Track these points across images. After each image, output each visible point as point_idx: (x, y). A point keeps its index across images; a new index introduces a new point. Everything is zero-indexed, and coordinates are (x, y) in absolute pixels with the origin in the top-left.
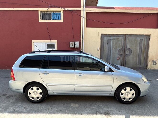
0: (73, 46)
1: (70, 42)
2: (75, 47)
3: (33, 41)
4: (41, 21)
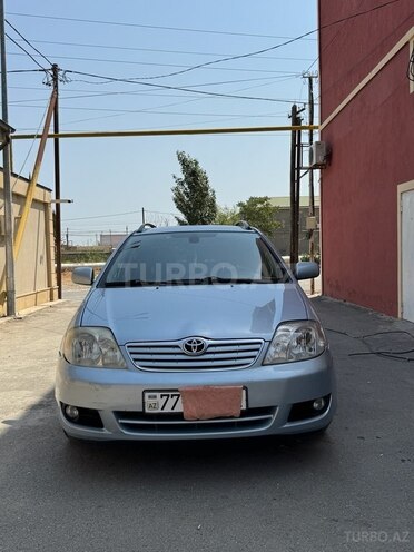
3: (401, 188)
4: (413, 88)
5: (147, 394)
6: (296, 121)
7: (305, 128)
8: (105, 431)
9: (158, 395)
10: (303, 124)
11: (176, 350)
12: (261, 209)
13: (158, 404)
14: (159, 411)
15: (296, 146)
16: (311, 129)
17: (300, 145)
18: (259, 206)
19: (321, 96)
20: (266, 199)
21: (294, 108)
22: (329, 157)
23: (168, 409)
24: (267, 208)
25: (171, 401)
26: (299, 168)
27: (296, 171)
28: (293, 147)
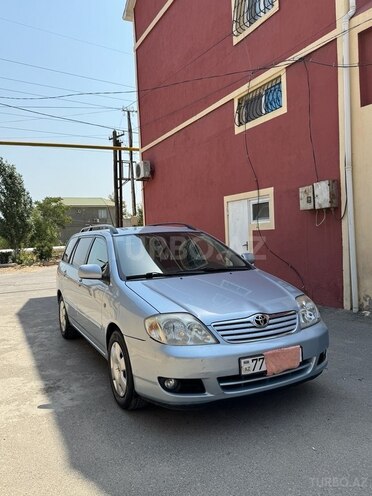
0: (309, 201)
1: (301, 190)
2: (317, 208)
3: (226, 199)
4: (238, 130)
5: (242, 361)
6: (117, 143)
7: (125, 149)
8: (208, 395)
9: (250, 360)
10: (123, 146)
11: (249, 325)
12: (55, 207)
13: (249, 367)
14: (252, 372)
15: (118, 163)
16: (131, 150)
17: (121, 162)
18: (54, 204)
19: (141, 127)
20: (59, 199)
21: (114, 133)
22: (153, 172)
23: (257, 370)
24: (60, 207)
25: (259, 363)
26: (121, 179)
27: (118, 181)
28: (115, 162)
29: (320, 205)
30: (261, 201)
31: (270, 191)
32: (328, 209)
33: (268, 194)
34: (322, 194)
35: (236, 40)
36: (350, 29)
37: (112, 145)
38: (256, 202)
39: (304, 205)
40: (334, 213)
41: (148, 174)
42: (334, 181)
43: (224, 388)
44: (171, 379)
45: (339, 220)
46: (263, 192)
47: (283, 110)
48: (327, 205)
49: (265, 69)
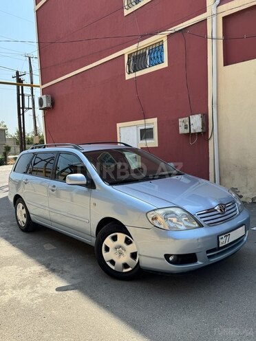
0: (186, 128)
1: (180, 120)
2: (192, 132)
3: (119, 125)
4: (128, 77)
5: (219, 238)
6: (20, 81)
7: (27, 85)
8: (199, 263)
9: (223, 236)
10: (25, 83)
13: (223, 241)
14: (225, 244)
15: (20, 95)
16: (32, 87)
17: (23, 95)
19: (42, 69)
21: (17, 73)
22: (53, 104)
23: (227, 243)
25: (228, 238)
26: (23, 108)
27: (21, 109)
28: (18, 95)
29: (194, 130)
30: (147, 127)
31: (155, 120)
32: (199, 133)
33: (153, 123)
34: (196, 123)
35: (126, 12)
36: (217, 14)
37: (15, 82)
38: (143, 128)
39: (182, 130)
40: (204, 136)
41: (49, 105)
42: (204, 115)
43: (209, 257)
44: (171, 255)
45: (208, 140)
46: (149, 121)
47: (165, 65)
48: (200, 130)
49: (152, 35)
